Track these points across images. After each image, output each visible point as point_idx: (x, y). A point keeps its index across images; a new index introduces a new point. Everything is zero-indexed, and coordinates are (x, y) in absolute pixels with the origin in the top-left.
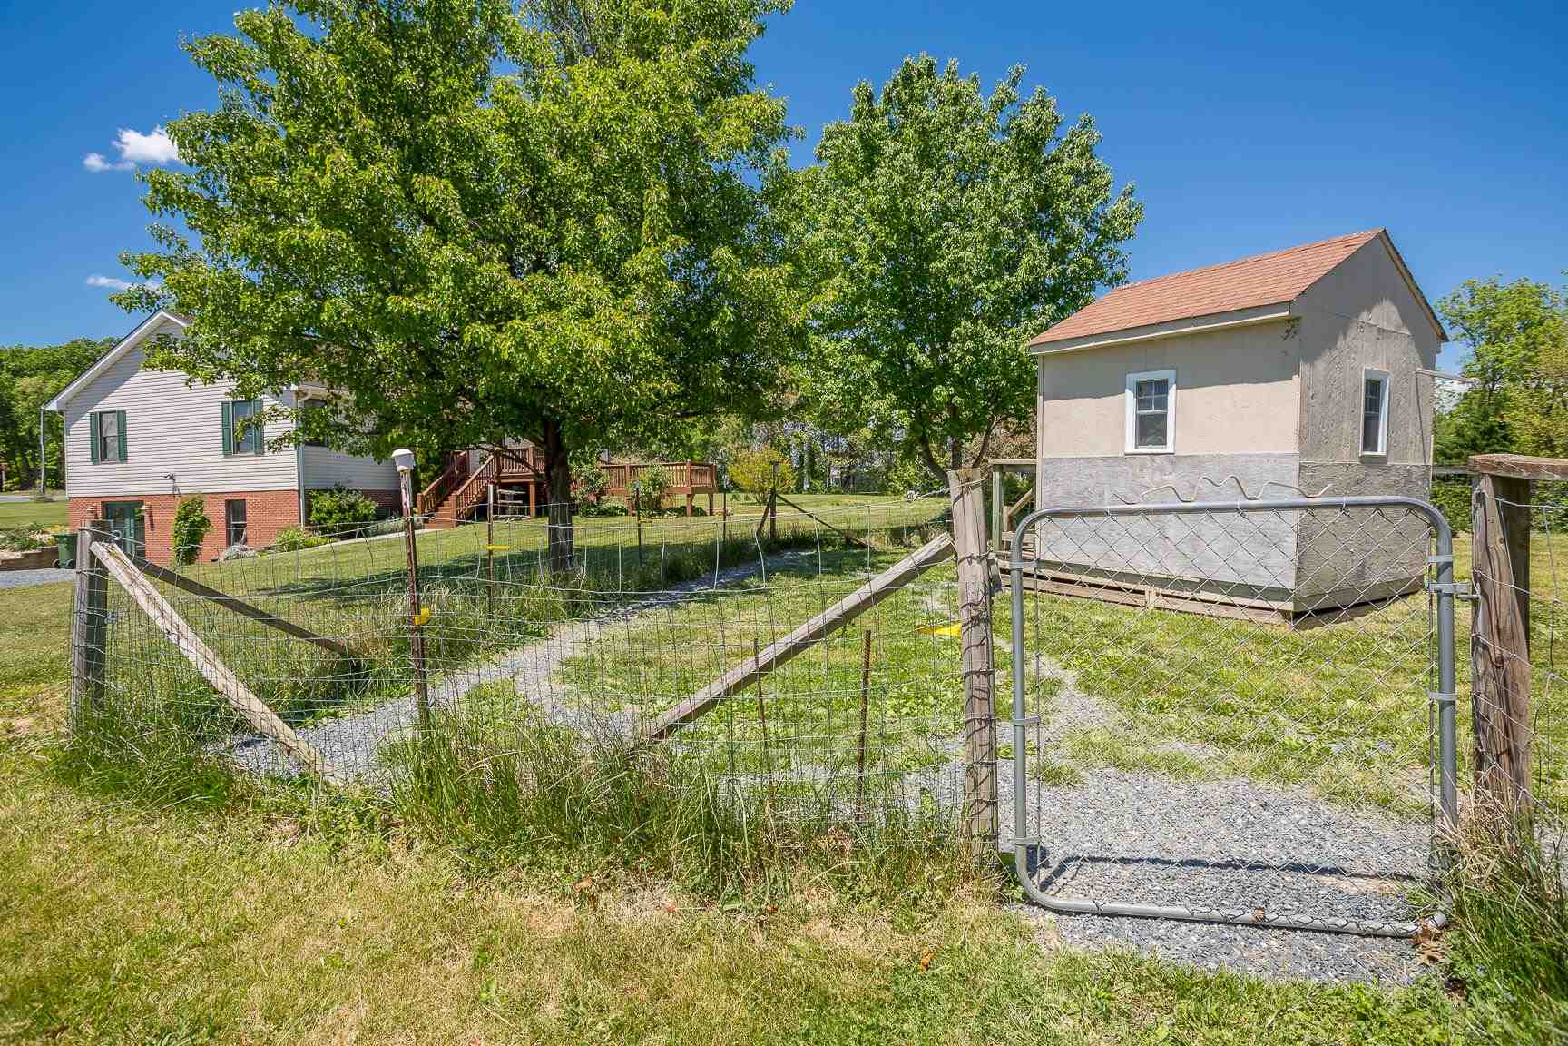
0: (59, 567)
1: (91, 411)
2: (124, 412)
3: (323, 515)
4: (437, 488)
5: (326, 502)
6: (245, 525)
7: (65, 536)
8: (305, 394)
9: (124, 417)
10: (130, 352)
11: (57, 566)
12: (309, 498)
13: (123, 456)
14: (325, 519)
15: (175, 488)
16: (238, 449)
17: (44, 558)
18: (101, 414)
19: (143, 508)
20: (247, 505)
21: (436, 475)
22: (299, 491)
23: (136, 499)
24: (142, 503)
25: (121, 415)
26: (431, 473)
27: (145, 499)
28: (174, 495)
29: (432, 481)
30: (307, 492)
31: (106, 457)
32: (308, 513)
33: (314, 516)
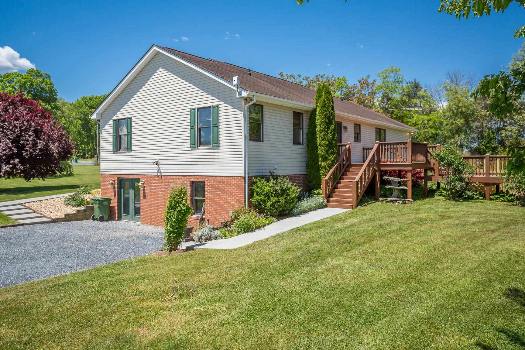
0: (95, 220)
1: (113, 118)
2: (131, 118)
3: (263, 197)
4: (334, 174)
5: (265, 187)
6: (204, 201)
7: (98, 200)
8: (251, 100)
9: (131, 122)
10: (135, 78)
11: (94, 219)
12: (252, 183)
13: (129, 149)
14: (264, 201)
15: (159, 171)
16: (201, 144)
17: (87, 213)
18: (118, 120)
19: (140, 184)
20: (206, 186)
21: (333, 163)
22: (245, 178)
23: (136, 177)
24: (138, 180)
25: (129, 121)
26: (329, 162)
27: (140, 177)
28: (158, 176)
29: (330, 168)
30: (250, 178)
31: (120, 148)
32: (251, 195)
33: (255, 198)
